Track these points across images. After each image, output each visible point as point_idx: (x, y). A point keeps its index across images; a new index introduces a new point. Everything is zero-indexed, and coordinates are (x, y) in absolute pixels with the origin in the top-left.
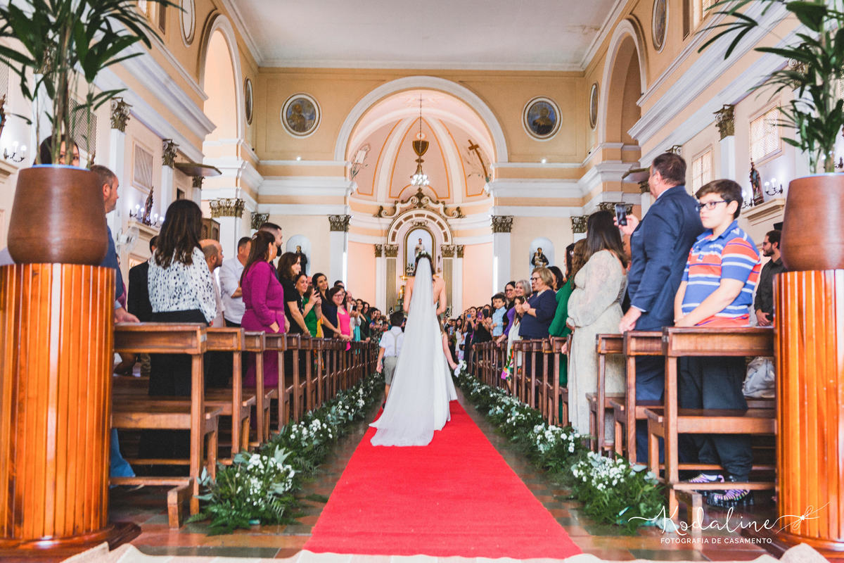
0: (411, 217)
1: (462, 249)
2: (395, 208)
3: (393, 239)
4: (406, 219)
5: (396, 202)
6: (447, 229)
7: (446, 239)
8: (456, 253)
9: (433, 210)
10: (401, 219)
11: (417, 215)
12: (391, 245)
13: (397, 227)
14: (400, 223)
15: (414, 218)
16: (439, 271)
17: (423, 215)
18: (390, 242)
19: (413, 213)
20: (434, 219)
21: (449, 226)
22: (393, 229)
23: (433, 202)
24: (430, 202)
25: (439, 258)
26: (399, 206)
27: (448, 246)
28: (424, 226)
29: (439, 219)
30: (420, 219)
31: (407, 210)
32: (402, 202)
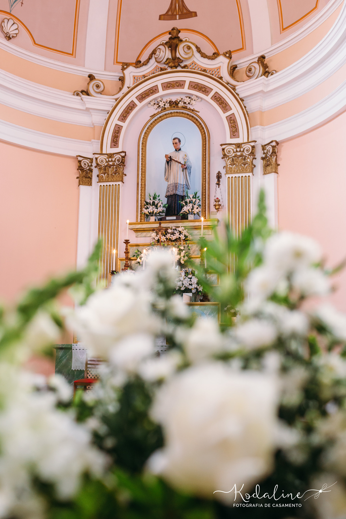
0: (153, 90)
1: (274, 153)
2: (122, 80)
3: (115, 142)
4: (142, 97)
5: (125, 66)
6: (235, 109)
7: (234, 131)
8: (259, 163)
9: (204, 72)
10: (132, 97)
11: (168, 86)
12: (111, 156)
13: (124, 117)
14: (131, 107)
15: (161, 92)
16: (218, 207)
17: (180, 84)
18: (108, 149)
19: (159, 81)
20: (204, 90)
21: (241, 101)
22: (115, 120)
23: (204, 55)
24: (197, 55)
25: (219, 177)
26: (131, 72)
27: (239, 145)
28: (185, 108)
29: (216, 88)
30: (174, 94)
31: (146, 78)
32: (138, 64)
